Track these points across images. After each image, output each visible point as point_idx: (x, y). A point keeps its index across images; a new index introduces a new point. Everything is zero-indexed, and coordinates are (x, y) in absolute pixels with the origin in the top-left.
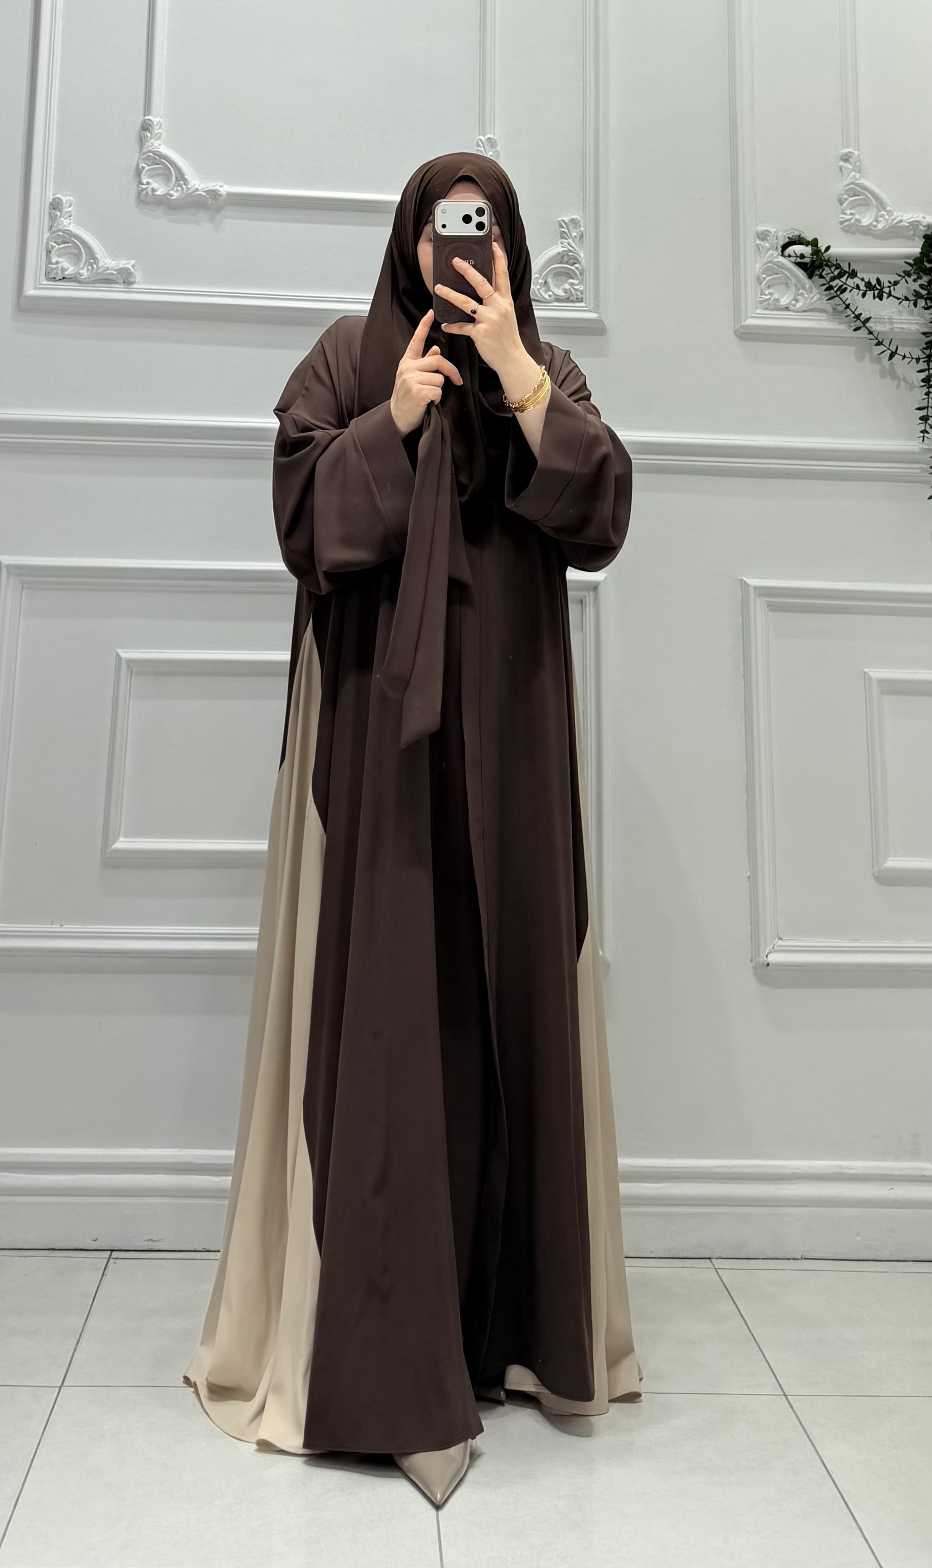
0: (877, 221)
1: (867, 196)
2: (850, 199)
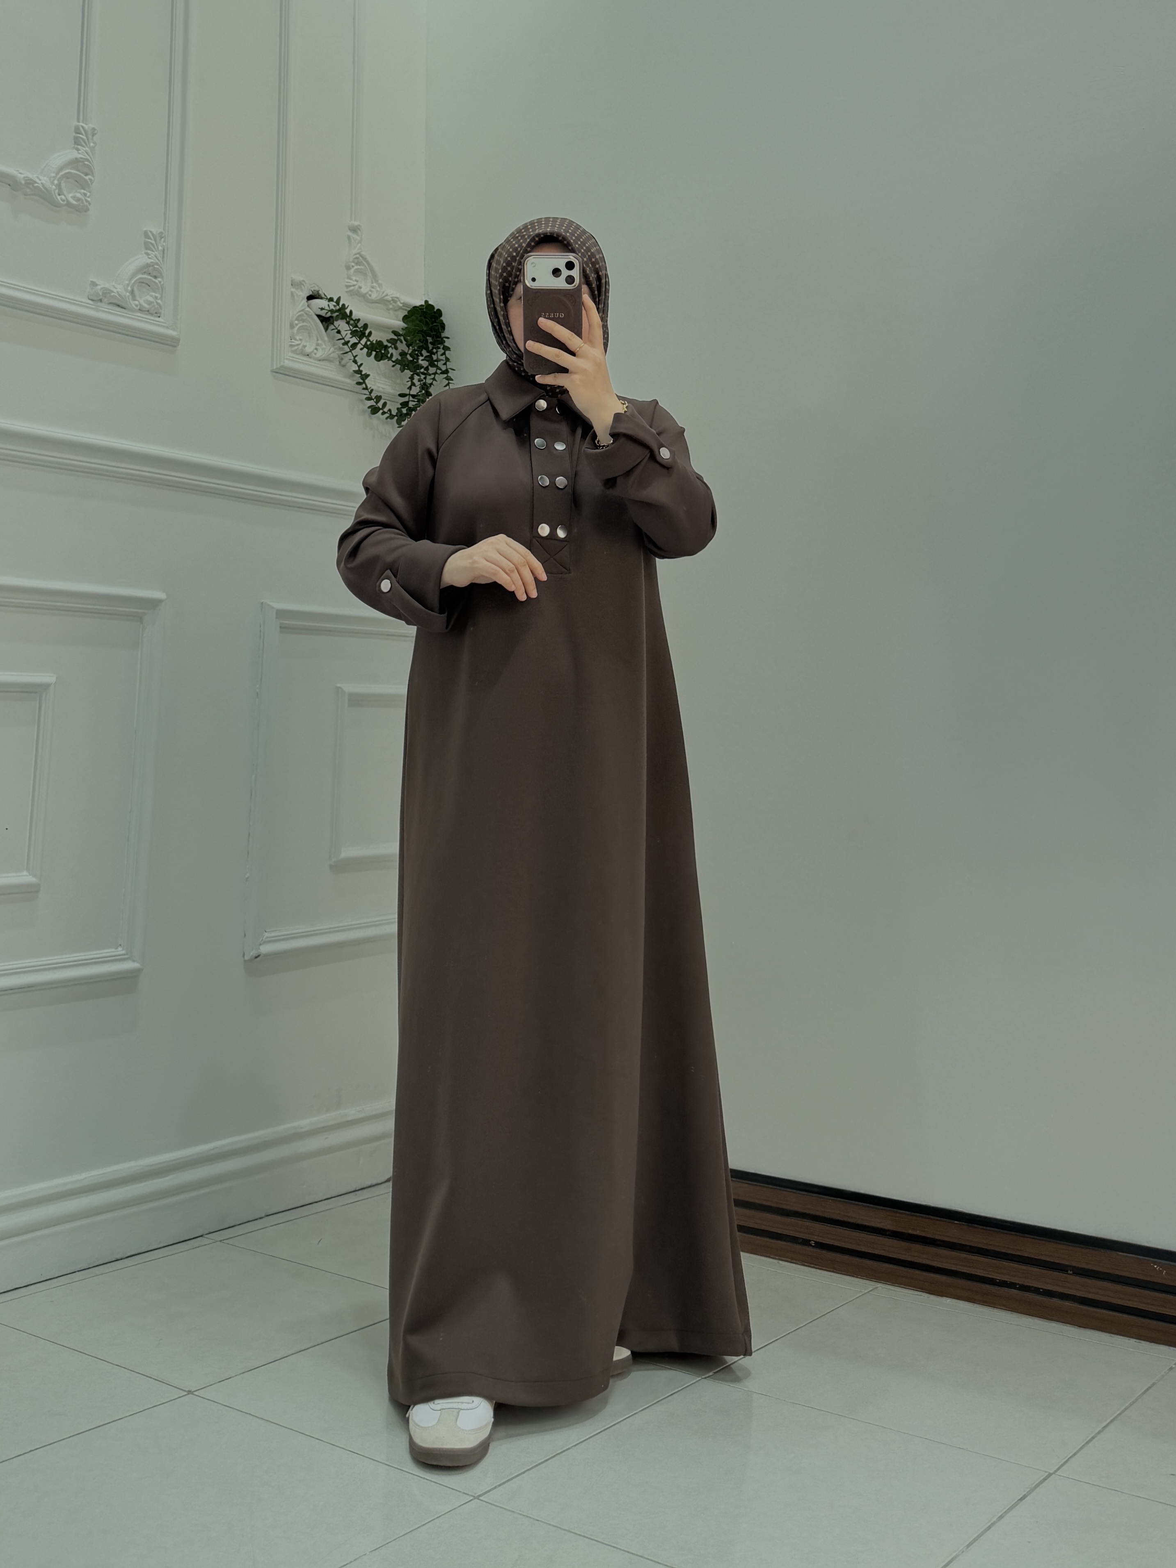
0: (371, 291)
1: (366, 268)
2: (356, 267)
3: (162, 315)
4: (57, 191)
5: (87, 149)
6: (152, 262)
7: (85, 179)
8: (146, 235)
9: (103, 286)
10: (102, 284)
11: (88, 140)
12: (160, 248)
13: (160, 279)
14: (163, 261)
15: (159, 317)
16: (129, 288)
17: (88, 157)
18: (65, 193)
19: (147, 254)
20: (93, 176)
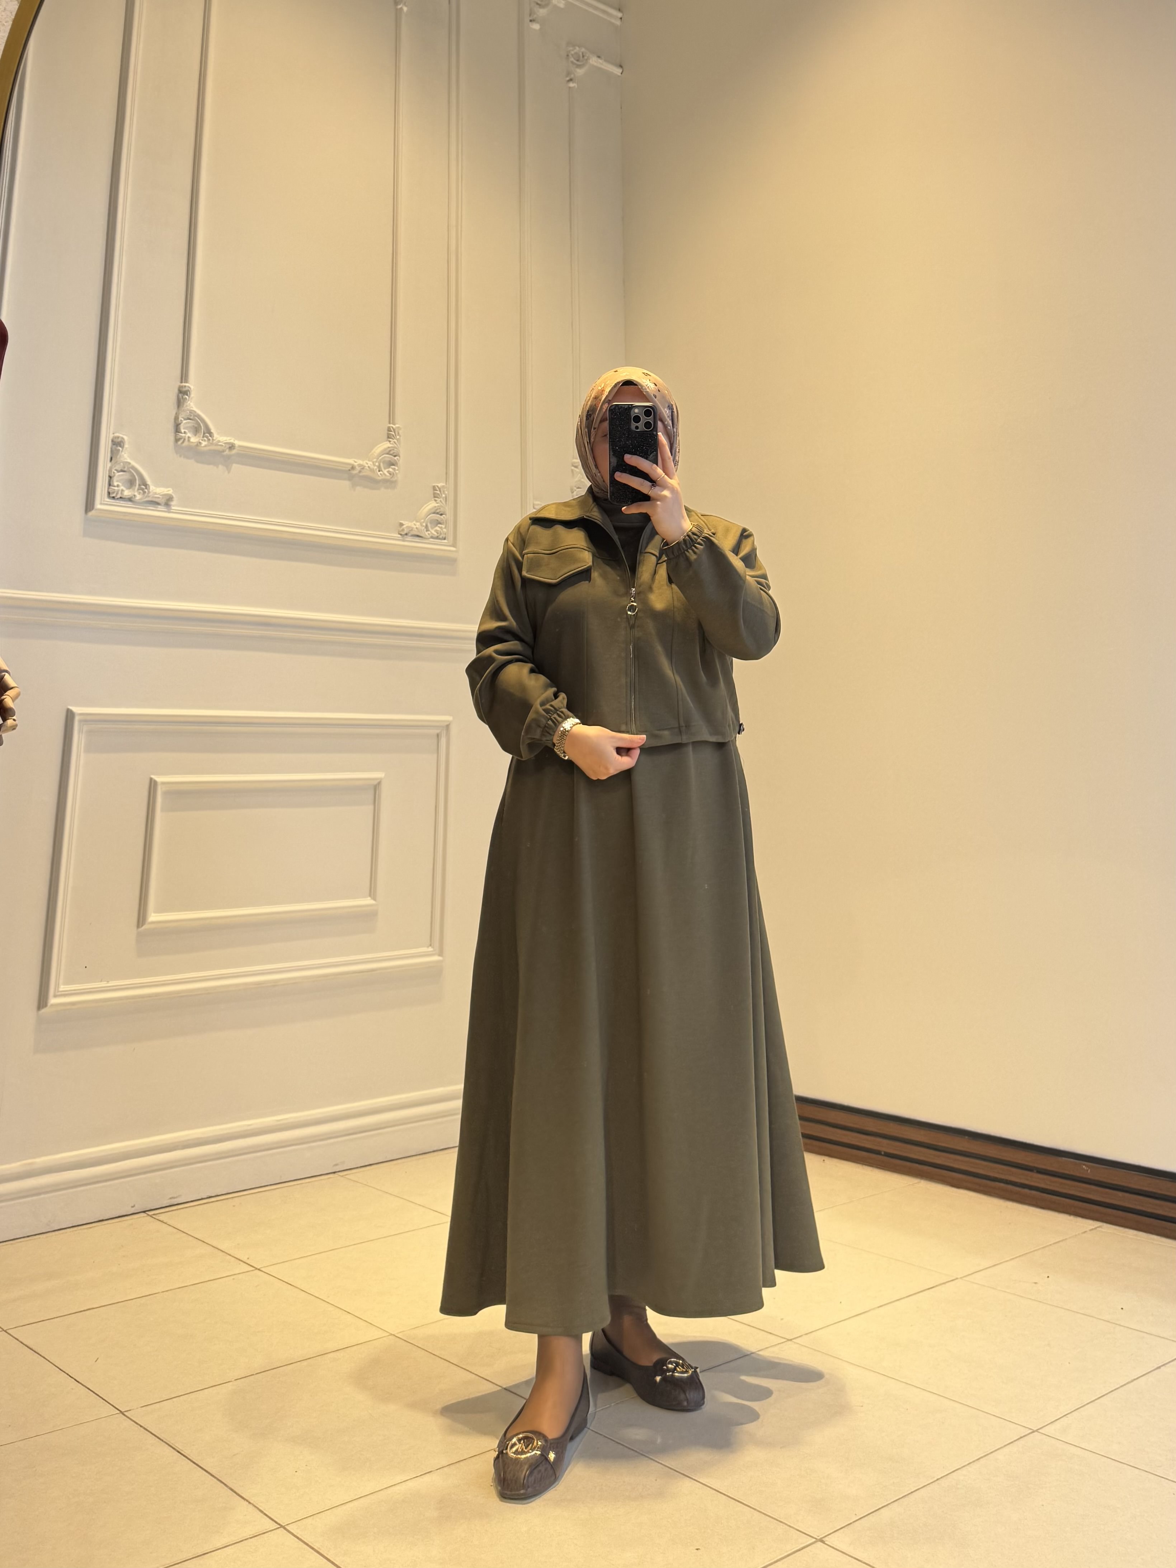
3: (446, 538)
4: (378, 470)
5: (395, 441)
6: (438, 506)
7: (395, 460)
8: (434, 487)
9: (407, 525)
10: (407, 524)
11: (395, 434)
12: (444, 496)
13: (444, 516)
14: (446, 503)
15: (445, 539)
16: (424, 524)
17: (396, 445)
18: (383, 470)
19: (436, 501)
20: (399, 456)
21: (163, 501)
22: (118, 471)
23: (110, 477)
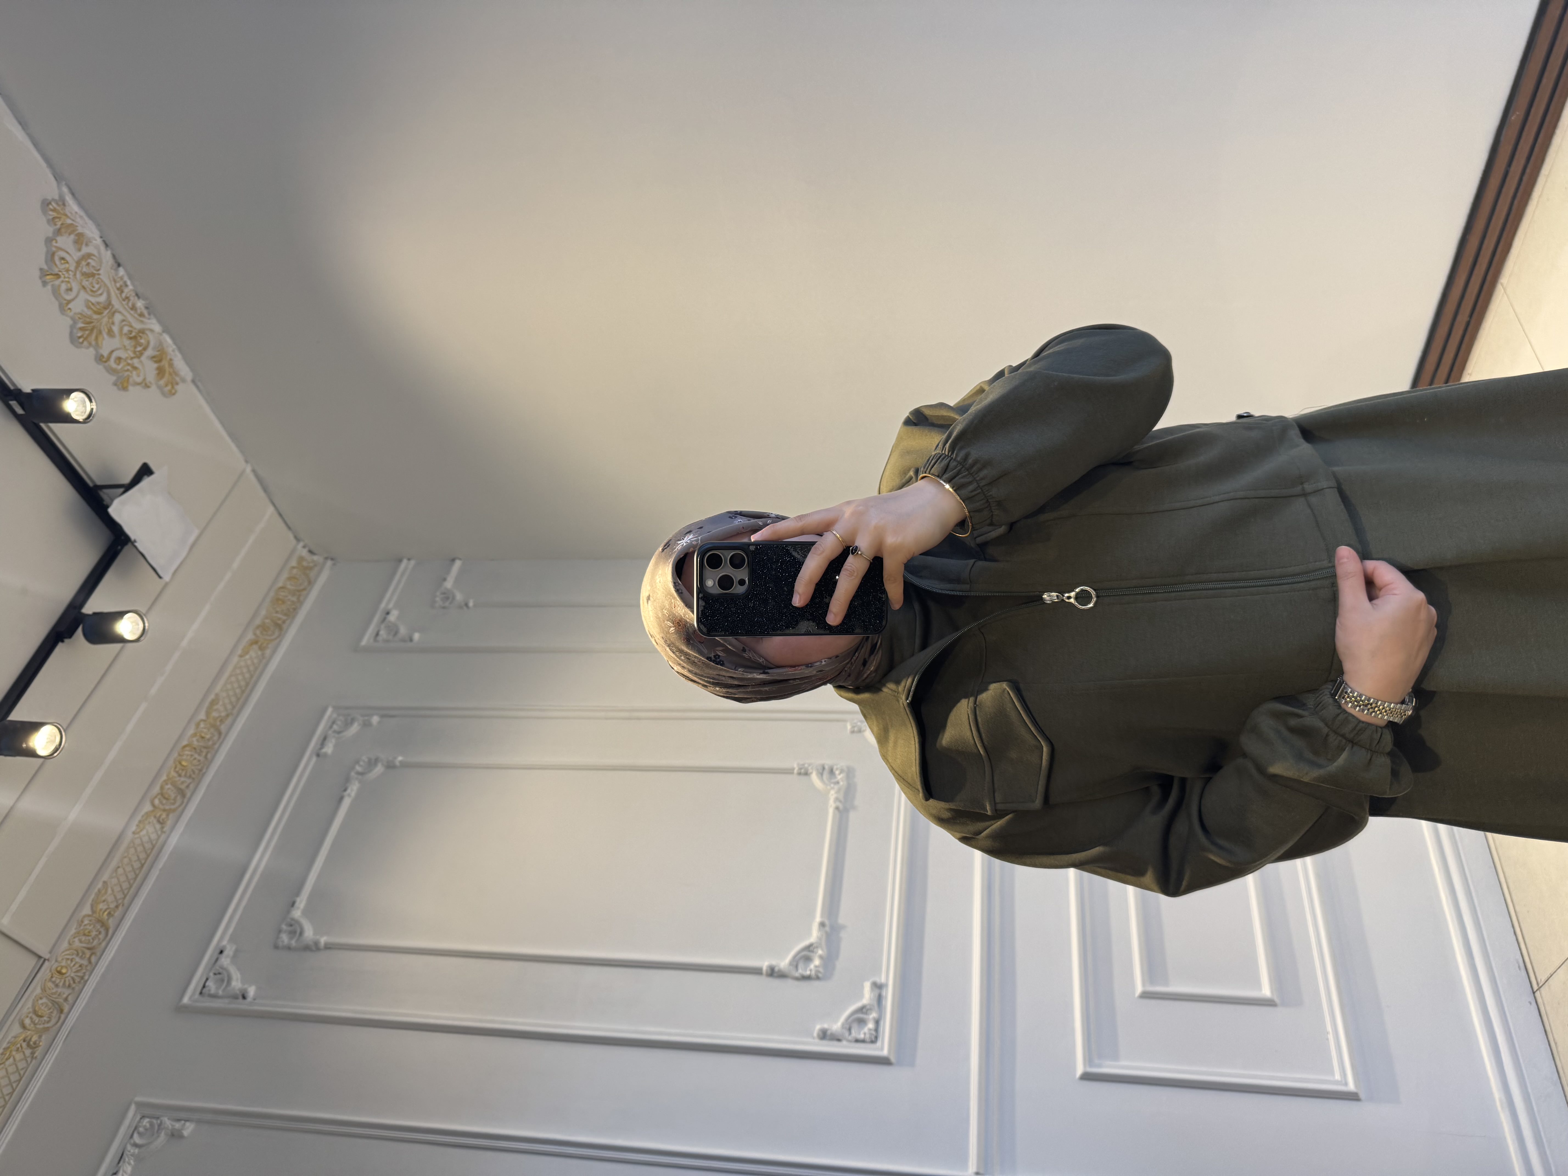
4: (838, 786)
5: (810, 768)
11: (804, 768)
17: (814, 767)
20: (824, 764)
21: (877, 992)
22: (850, 1033)
23: (857, 1041)
